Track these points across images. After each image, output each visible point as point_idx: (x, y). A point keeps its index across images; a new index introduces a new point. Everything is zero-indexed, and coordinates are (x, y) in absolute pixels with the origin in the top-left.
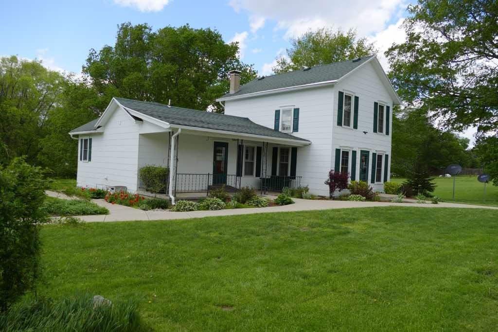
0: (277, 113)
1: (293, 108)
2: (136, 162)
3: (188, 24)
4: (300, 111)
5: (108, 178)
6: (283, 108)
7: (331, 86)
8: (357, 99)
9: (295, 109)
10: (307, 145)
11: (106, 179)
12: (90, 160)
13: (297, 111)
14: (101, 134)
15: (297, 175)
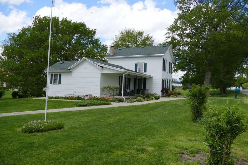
0: (136, 65)
1: (144, 63)
2: (99, 84)
3: (66, 18)
4: (147, 64)
5: (76, 92)
6: (139, 63)
7: (161, 56)
8: (166, 60)
9: (145, 64)
10: (151, 78)
11: (75, 92)
12: (60, 83)
13: (145, 65)
14: (71, 72)
15: (146, 89)
